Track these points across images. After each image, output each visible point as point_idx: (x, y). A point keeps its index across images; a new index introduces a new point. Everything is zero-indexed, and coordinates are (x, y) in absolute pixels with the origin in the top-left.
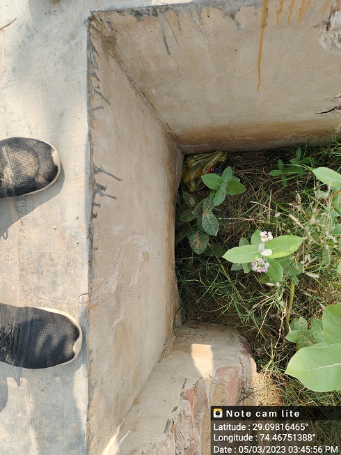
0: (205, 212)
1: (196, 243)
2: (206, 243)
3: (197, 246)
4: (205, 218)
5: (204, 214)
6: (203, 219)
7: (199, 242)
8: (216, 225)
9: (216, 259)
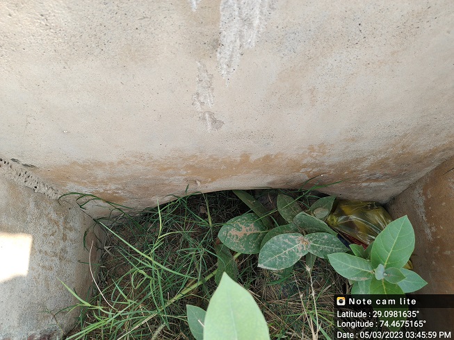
0: (306, 238)
1: (239, 229)
2: (241, 249)
3: (233, 232)
4: (293, 241)
5: (300, 236)
6: (291, 236)
7: (240, 234)
8: (280, 265)
9: (212, 271)
